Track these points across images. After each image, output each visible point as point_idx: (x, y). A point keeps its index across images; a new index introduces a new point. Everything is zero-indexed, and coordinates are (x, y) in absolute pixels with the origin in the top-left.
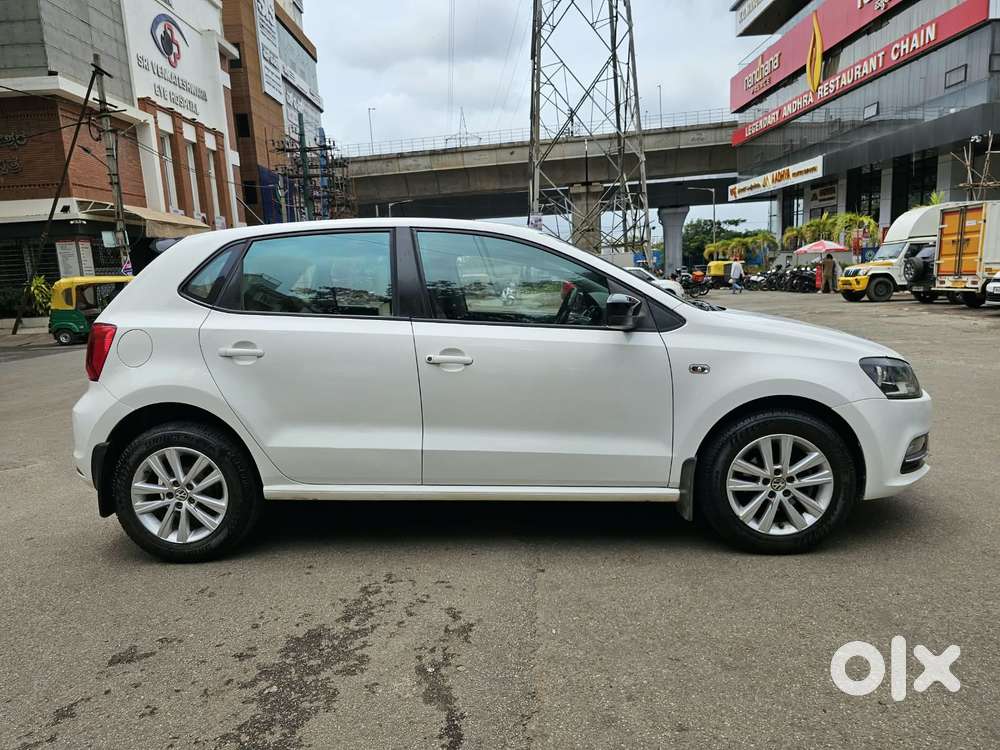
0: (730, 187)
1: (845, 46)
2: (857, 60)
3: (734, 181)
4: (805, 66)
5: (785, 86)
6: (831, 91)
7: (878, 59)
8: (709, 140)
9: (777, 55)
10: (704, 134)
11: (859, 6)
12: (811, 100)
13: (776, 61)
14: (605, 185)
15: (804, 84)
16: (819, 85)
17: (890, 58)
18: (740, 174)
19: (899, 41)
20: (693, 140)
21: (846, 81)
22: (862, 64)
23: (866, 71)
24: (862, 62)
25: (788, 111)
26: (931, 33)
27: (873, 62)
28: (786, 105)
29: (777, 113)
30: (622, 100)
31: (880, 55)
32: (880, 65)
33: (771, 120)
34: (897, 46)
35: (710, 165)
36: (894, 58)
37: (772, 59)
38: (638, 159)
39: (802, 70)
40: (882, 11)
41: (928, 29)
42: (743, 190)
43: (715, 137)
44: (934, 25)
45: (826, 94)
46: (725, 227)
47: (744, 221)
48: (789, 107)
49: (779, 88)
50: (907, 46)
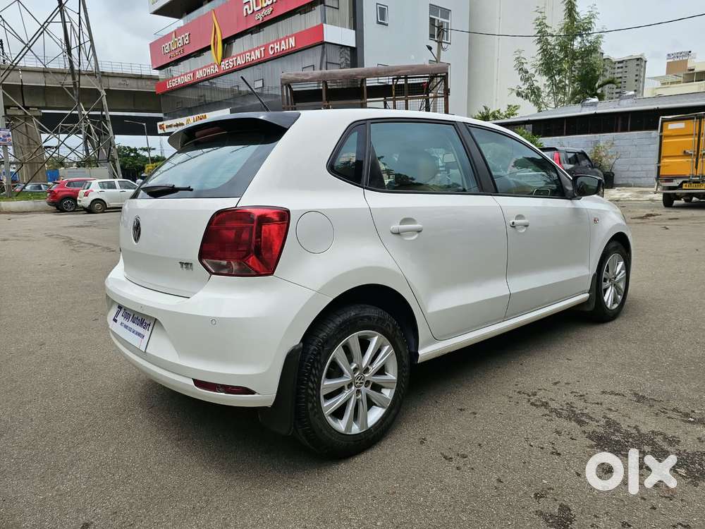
0: (159, 124)
1: (237, 38)
2: (246, 49)
3: (161, 119)
4: (210, 46)
5: (195, 57)
6: (231, 67)
7: (261, 51)
8: (133, 86)
9: (187, 34)
10: (128, 81)
11: (245, 15)
12: (217, 70)
13: (187, 38)
14: (43, 111)
15: (209, 57)
16: (222, 61)
17: (268, 52)
18: (165, 115)
19: (273, 43)
20: (120, 84)
21: (240, 62)
22: (251, 53)
23: (253, 57)
24: (250, 51)
25: (199, 75)
26: (292, 42)
27: (258, 53)
28: (198, 70)
29: (192, 75)
30: (74, 44)
31: (262, 49)
32: (263, 56)
33: (187, 79)
34: (272, 45)
35: (134, 105)
36: (271, 53)
37: (183, 36)
38: (100, 93)
39: (208, 48)
40: (260, 21)
41: (290, 39)
42: (170, 126)
43: (137, 85)
44: (293, 38)
45: (227, 68)
46: (141, 153)
47: (154, 149)
48: (201, 72)
49: (190, 58)
50: (278, 47)
